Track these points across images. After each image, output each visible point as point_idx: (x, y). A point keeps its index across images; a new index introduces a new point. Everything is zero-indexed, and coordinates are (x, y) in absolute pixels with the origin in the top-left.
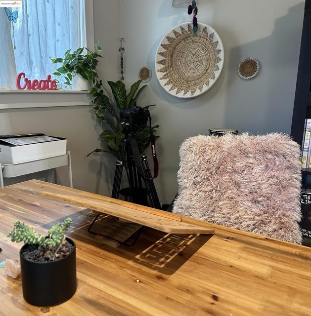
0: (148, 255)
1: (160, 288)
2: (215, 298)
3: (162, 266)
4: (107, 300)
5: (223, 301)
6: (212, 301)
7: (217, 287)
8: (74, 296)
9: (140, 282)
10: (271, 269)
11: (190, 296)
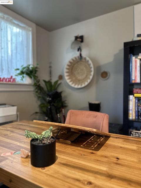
0: (86, 145)
1: (93, 157)
2: (118, 159)
3: (93, 148)
4: (71, 163)
5: (121, 159)
6: (117, 160)
7: (117, 155)
8: (55, 163)
9: (84, 155)
10: (137, 147)
11: (107, 159)
